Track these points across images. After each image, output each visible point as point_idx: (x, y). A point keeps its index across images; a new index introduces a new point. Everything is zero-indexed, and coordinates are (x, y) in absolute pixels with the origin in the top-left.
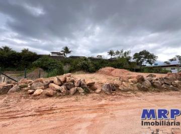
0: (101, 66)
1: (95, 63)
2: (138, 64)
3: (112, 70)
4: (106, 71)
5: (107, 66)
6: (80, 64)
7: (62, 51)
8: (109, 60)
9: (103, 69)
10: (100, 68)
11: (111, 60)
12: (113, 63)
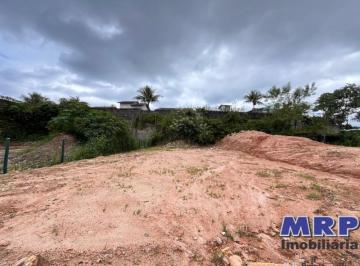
0: (227, 129)
1: (214, 121)
2: (332, 122)
3: (261, 139)
4: (242, 141)
5: (246, 129)
6: (175, 125)
7: (139, 98)
8: (250, 113)
9: (235, 137)
10: (226, 133)
11: (253, 114)
12: (262, 121)
